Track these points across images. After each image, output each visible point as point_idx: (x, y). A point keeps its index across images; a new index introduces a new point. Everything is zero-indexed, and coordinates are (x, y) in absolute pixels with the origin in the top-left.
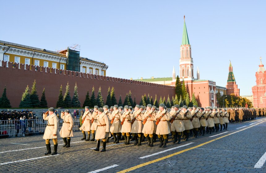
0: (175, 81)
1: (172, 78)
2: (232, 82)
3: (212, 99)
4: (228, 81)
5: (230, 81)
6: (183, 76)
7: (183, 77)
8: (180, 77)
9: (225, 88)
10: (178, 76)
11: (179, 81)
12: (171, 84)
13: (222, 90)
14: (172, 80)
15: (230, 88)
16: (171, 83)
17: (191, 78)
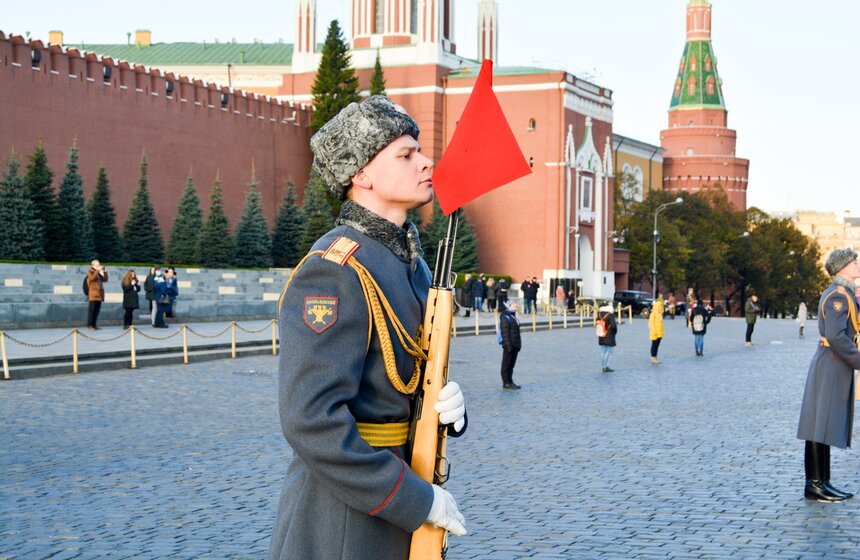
0: (309, 63)
1: (291, 46)
2: (700, 107)
3: (584, 215)
4: (674, 102)
5: (692, 100)
6: (374, 30)
7: (377, 40)
8: (347, 36)
9: (655, 150)
10: (334, 23)
11: (344, 63)
12: (282, 90)
13: (634, 160)
14: (289, 63)
15: (690, 153)
16: (279, 83)
17: (437, 45)
